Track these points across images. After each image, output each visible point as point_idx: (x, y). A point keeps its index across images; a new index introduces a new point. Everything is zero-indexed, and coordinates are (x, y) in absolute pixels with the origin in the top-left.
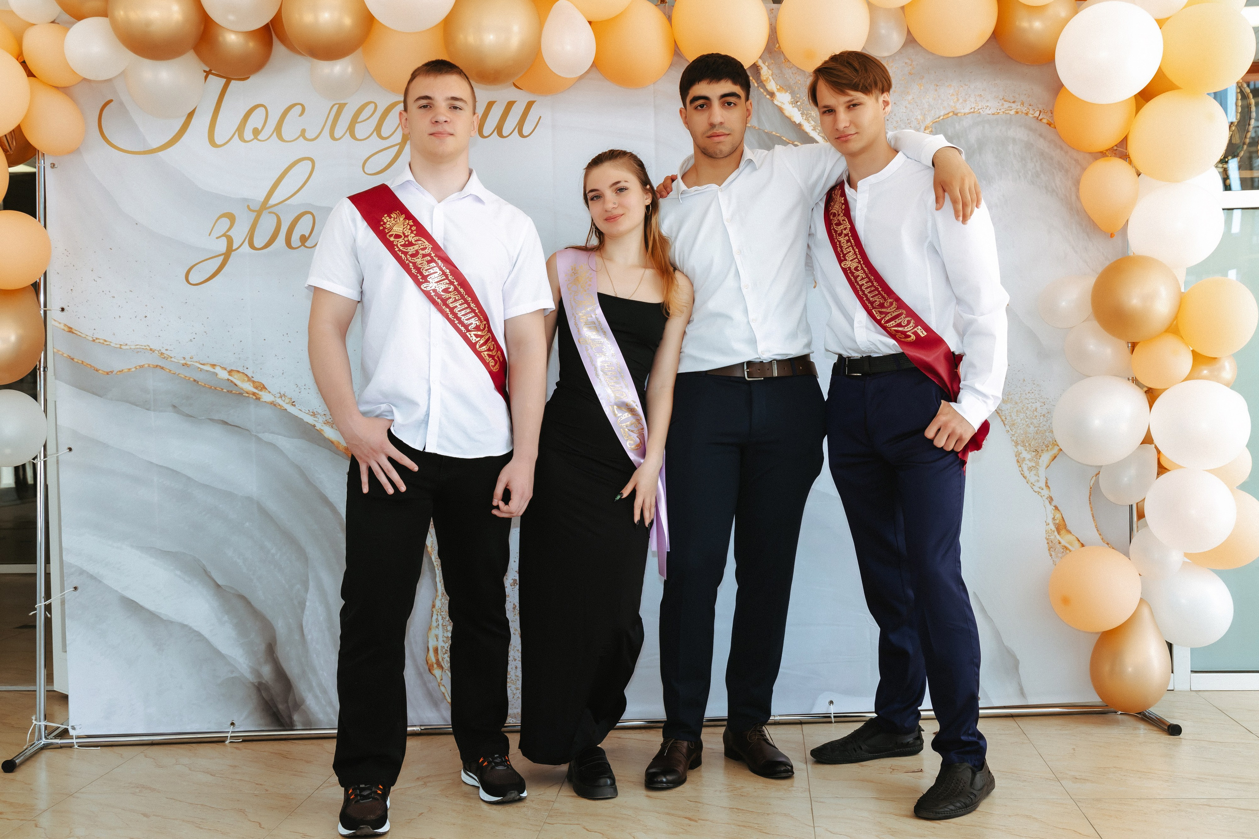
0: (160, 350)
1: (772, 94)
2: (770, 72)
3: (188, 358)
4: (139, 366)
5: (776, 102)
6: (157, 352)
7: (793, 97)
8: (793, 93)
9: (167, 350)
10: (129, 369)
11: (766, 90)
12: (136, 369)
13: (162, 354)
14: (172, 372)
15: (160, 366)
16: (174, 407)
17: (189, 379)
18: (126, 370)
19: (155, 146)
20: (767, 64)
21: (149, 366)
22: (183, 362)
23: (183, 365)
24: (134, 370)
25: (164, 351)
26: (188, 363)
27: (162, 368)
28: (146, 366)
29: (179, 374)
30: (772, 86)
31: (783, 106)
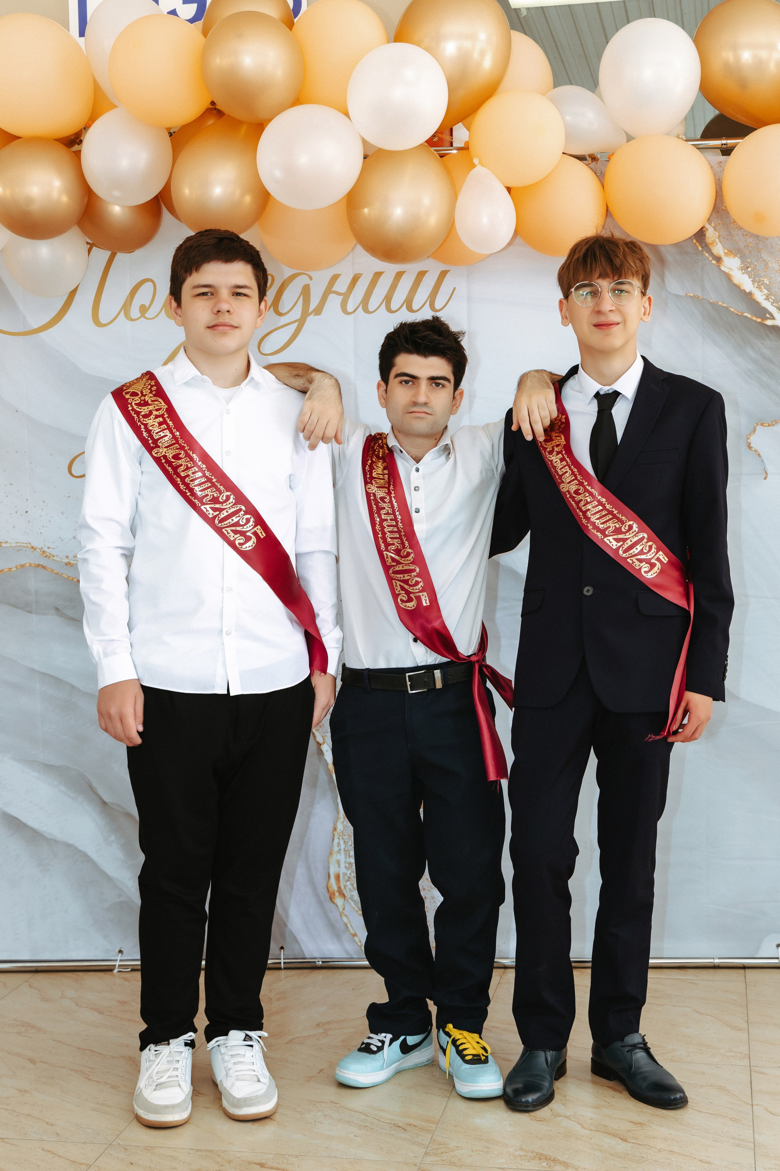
0: (42, 548)
1: (719, 259)
2: (717, 234)
3: (71, 556)
4: (21, 565)
5: (723, 268)
6: (38, 550)
7: (742, 262)
8: (743, 258)
9: (49, 548)
10: (10, 569)
11: (712, 254)
12: (17, 568)
13: (44, 552)
14: (55, 572)
15: (42, 565)
16: (57, 609)
17: (72, 580)
18: (6, 570)
19: (35, 326)
20: (713, 225)
21: (30, 565)
22: (67, 561)
23: (66, 565)
24: (14, 569)
25: (46, 549)
26: (72, 562)
27: (44, 567)
28: (28, 565)
29: (62, 574)
30: (718, 249)
31: (731, 273)
